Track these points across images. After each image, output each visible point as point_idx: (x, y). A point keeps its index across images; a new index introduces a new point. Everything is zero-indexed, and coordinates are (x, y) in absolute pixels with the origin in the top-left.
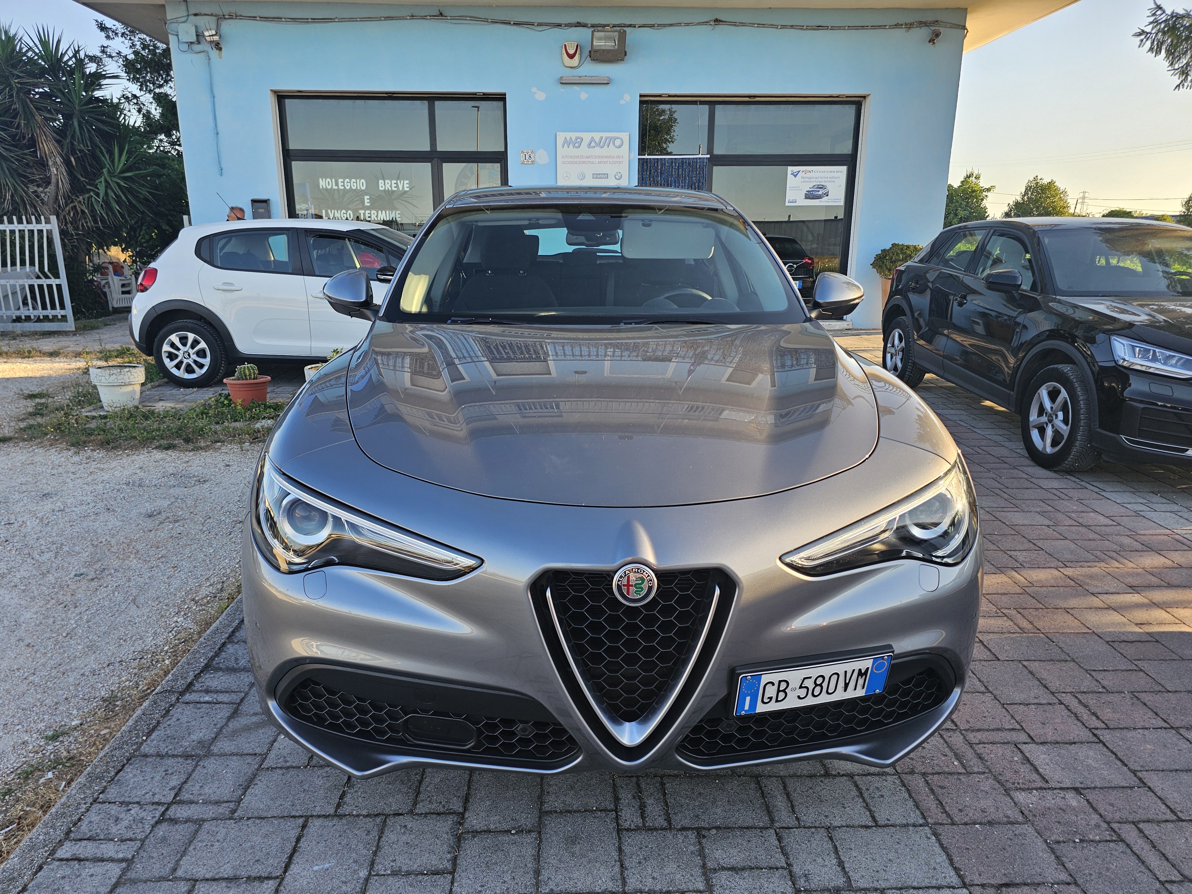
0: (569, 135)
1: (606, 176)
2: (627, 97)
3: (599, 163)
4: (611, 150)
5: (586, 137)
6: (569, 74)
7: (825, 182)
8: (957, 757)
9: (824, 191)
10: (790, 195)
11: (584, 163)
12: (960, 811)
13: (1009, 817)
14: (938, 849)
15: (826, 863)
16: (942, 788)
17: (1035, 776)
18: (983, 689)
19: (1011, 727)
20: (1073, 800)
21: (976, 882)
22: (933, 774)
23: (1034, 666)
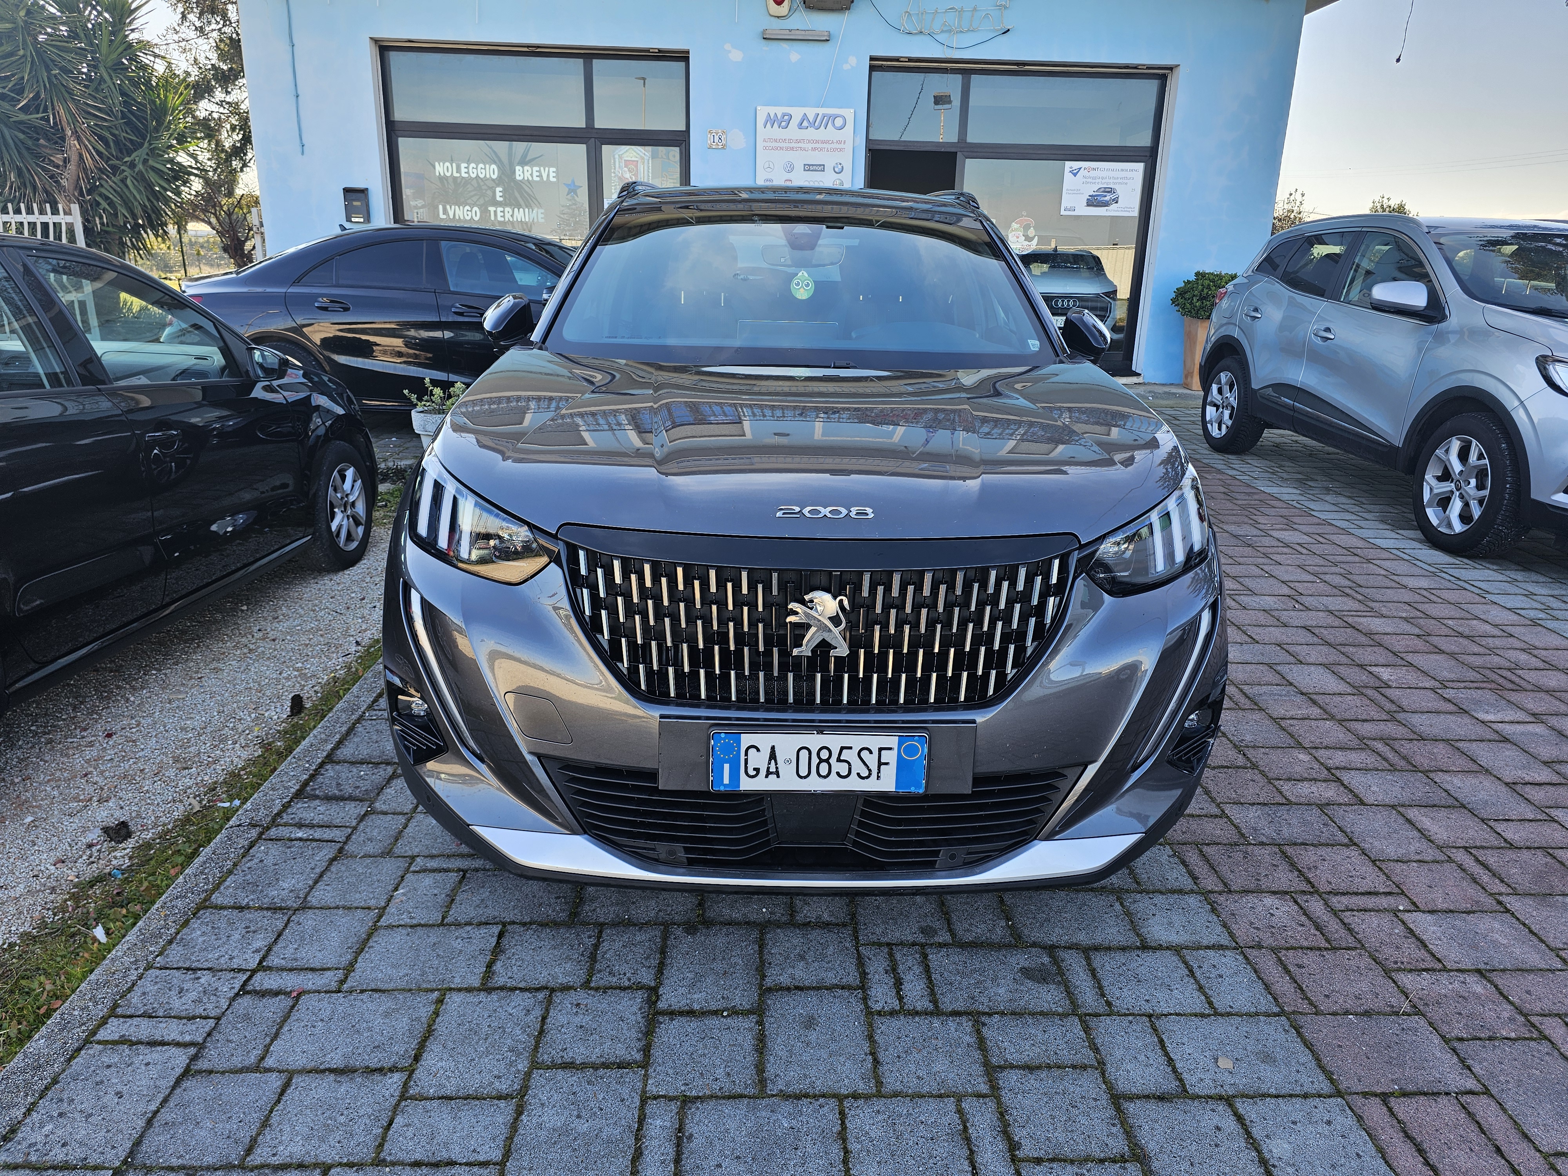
0: (773, 110)
1: (821, 168)
2: (853, 61)
3: (814, 149)
4: (829, 133)
5: (797, 113)
6: (775, 26)
7: (1114, 183)
8: (1318, 928)
9: (1113, 196)
10: (1067, 201)
11: (792, 149)
12: (1326, 996)
13: (1393, 1007)
14: (1299, 1046)
15: (1151, 1062)
16: (1300, 966)
17: (1423, 954)
18: (1346, 841)
19: (1387, 890)
20: (1478, 986)
21: (1353, 1090)
22: (1287, 949)
23: (1412, 813)
